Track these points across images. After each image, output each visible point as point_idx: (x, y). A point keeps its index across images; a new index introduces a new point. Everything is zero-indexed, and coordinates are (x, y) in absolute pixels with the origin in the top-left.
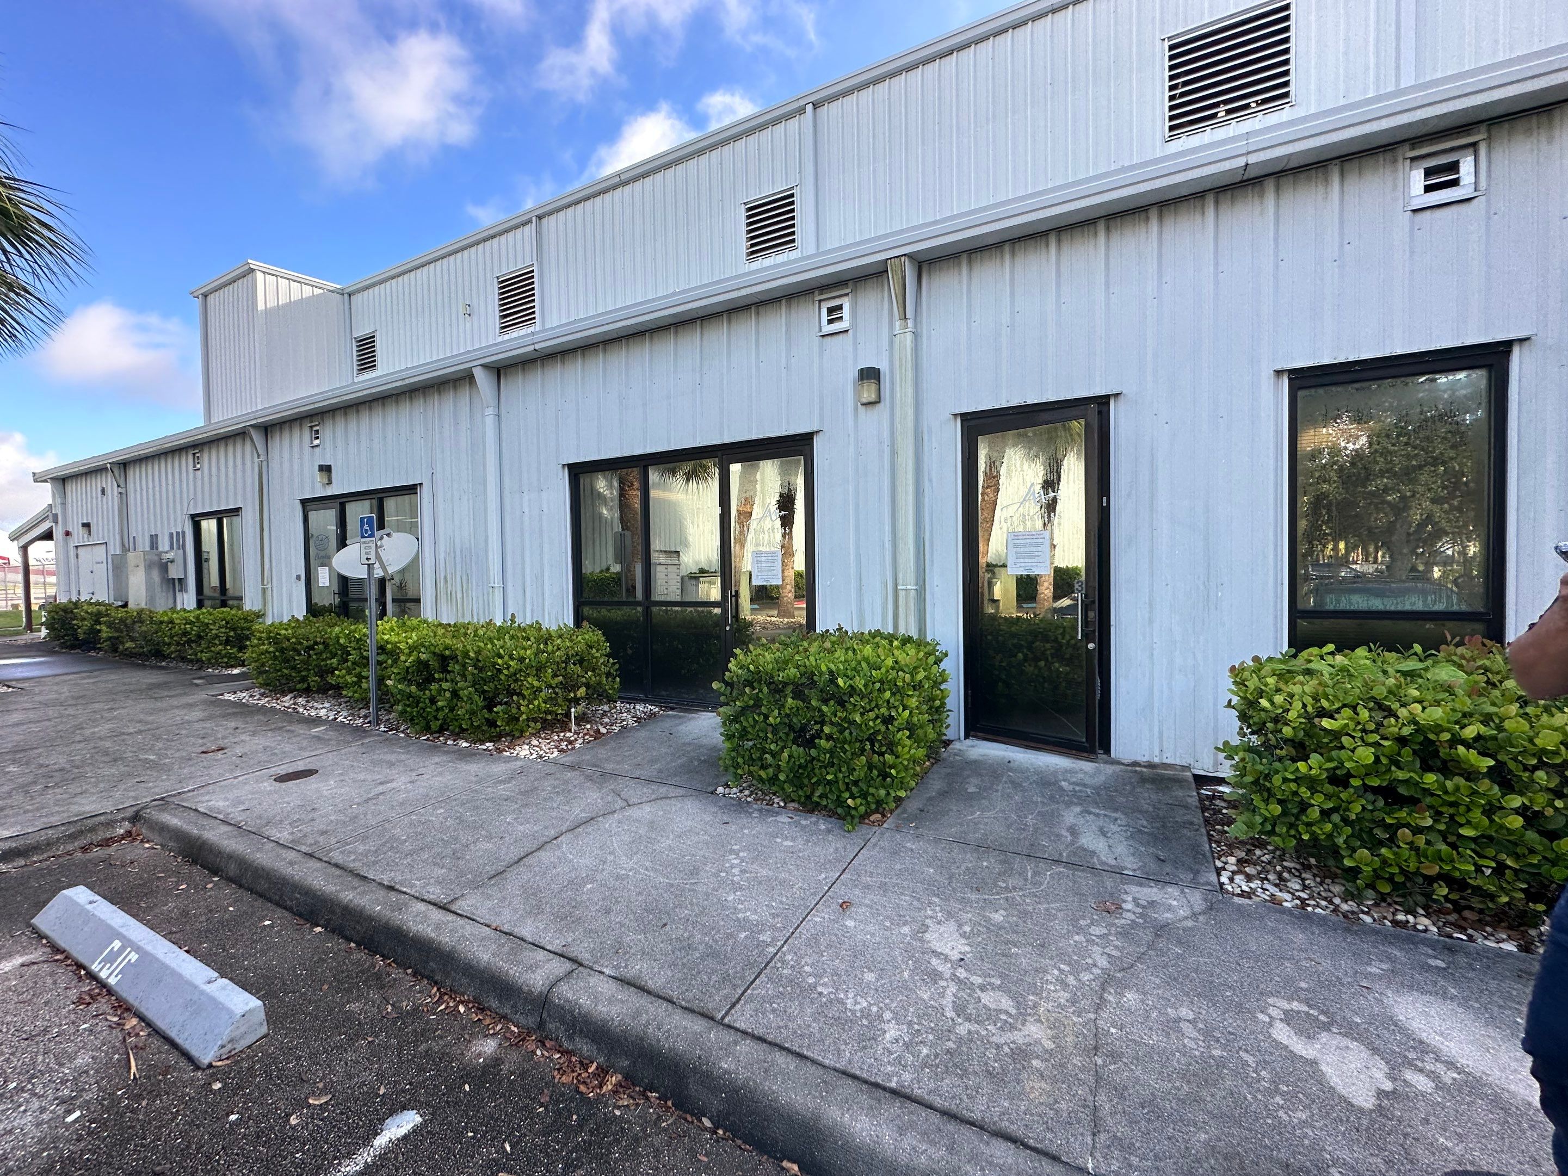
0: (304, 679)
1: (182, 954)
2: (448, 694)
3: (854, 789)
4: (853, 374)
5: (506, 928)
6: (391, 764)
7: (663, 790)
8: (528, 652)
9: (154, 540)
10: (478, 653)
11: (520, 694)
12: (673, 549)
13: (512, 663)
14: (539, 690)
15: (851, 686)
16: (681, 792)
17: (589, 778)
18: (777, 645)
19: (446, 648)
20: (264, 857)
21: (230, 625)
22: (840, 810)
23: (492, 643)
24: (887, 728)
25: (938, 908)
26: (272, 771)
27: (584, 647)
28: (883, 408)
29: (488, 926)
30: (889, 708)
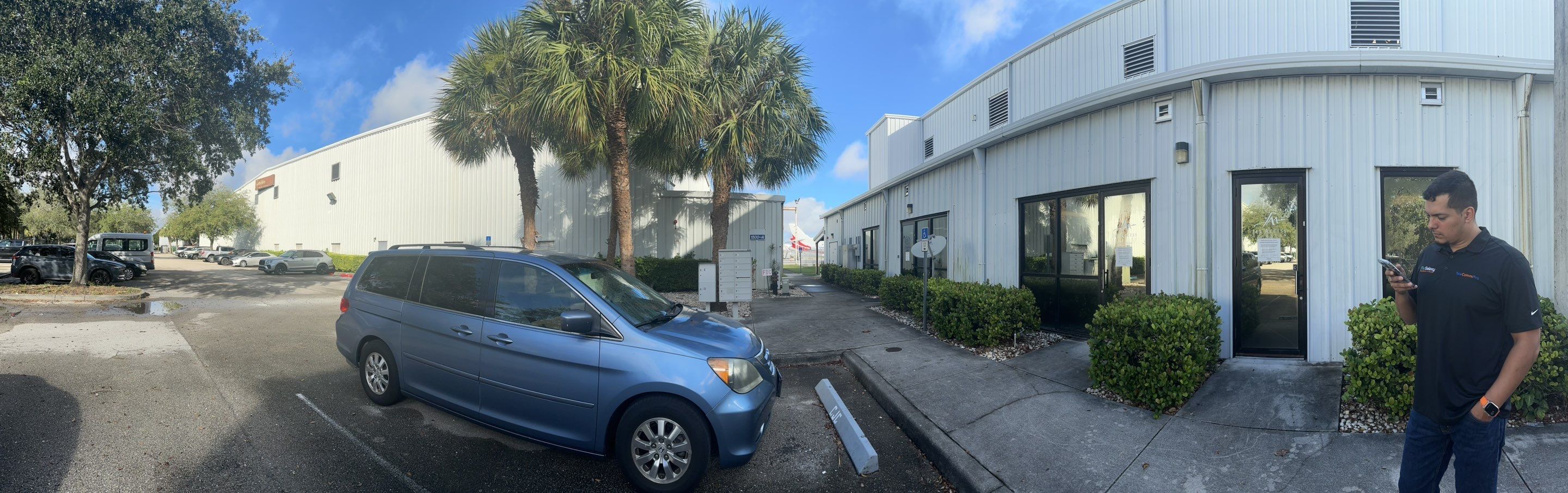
0: (899, 304)
1: (853, 419)
2: (956, 319)
3: (1160, 393)
4: (1172, 146)
5: (973, 454)
6: (931, 352)
7: (1057, 387)
8: (993, 301)
9: (851, 239)
10: (970, 299)
11: (989, 323)
12: (1083, 244)
13: (985, 306)
14: (998, 322)
15: (1158, 328)
16: (1066, 389)
17: (1020, 375)
18: (1124, 303)
19: (956, 295)
20: (881, 386)
21: (874, 277)
22: (1152, 406)
23: (977, 294)
24: (1179, 354)
25: (1194, 467)
26: (885, 346)
27: (1022, 299)
28: (1190, 165)
29: (965, 450)
30: (1180, 342)
